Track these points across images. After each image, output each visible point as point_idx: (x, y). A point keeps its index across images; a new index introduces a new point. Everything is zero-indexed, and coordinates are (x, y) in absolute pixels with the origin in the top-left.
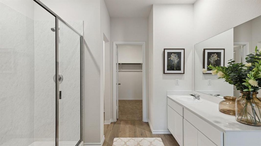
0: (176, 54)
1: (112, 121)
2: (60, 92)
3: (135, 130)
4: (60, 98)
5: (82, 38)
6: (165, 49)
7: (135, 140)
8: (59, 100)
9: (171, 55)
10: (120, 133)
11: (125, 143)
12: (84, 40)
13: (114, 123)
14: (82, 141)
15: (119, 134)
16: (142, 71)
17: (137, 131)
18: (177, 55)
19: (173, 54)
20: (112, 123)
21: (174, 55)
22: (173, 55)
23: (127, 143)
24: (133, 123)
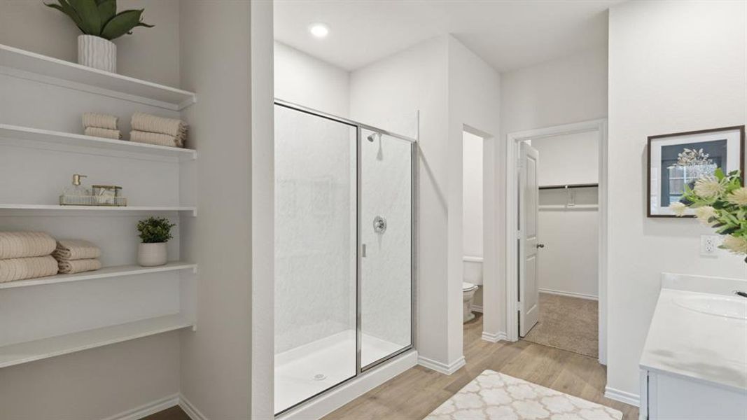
0: (701, 150)
1: (504, 338)
2: (364, 246)
3: (554, 371)
4: (364, 256)
5: (415, 145)
6: (650, 139)
7: (536, 390)
8: (363, 259)
9: (680, 155)
10: (506, 366)
11: (506, 386)
12: (420, 149)
13: (509, 343)
14: (416, 349)
15: (504, 366)
16: (597, 209)
17: (557, 376)
18: (705, 152)
19: (687, 150)
20: (501, 341)
21: (693, 154)
22: (688, 153)
23: (510, 387)
24: (562, 356)
